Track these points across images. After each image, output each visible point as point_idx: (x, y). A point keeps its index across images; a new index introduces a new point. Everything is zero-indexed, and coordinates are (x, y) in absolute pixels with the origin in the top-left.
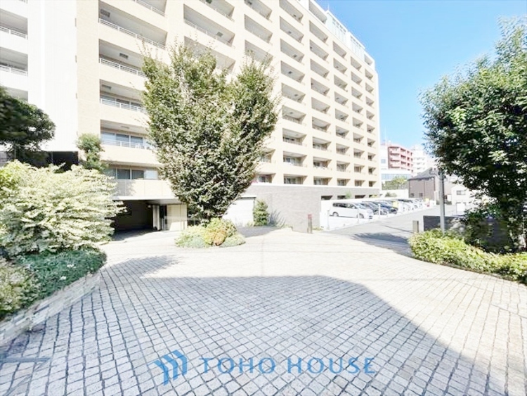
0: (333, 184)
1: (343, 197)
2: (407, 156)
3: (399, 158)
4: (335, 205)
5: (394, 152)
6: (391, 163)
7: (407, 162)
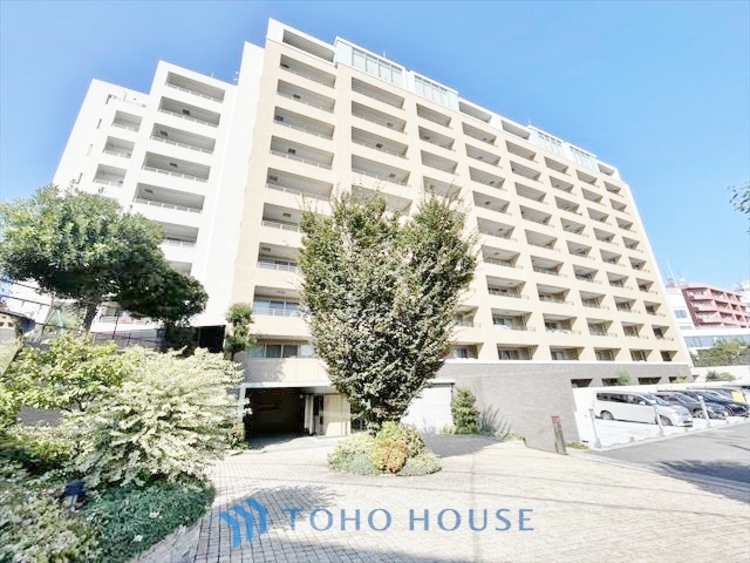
0: (588, 358)
1: (612, 382)
2: (730, 301)
3: (712, 307)
4: (602, 397)
5: (698, 296)
6: (699, 316)
7: (734, 313)
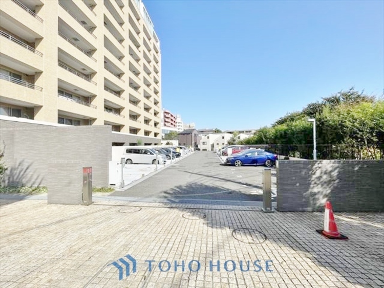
0: (125, 131)
1: (134, 144)
2: (174, 120)
3: (169, 120)
4: (129, 151)
5: (167, 116)
6: (165, 123)
7: (174, 124)
